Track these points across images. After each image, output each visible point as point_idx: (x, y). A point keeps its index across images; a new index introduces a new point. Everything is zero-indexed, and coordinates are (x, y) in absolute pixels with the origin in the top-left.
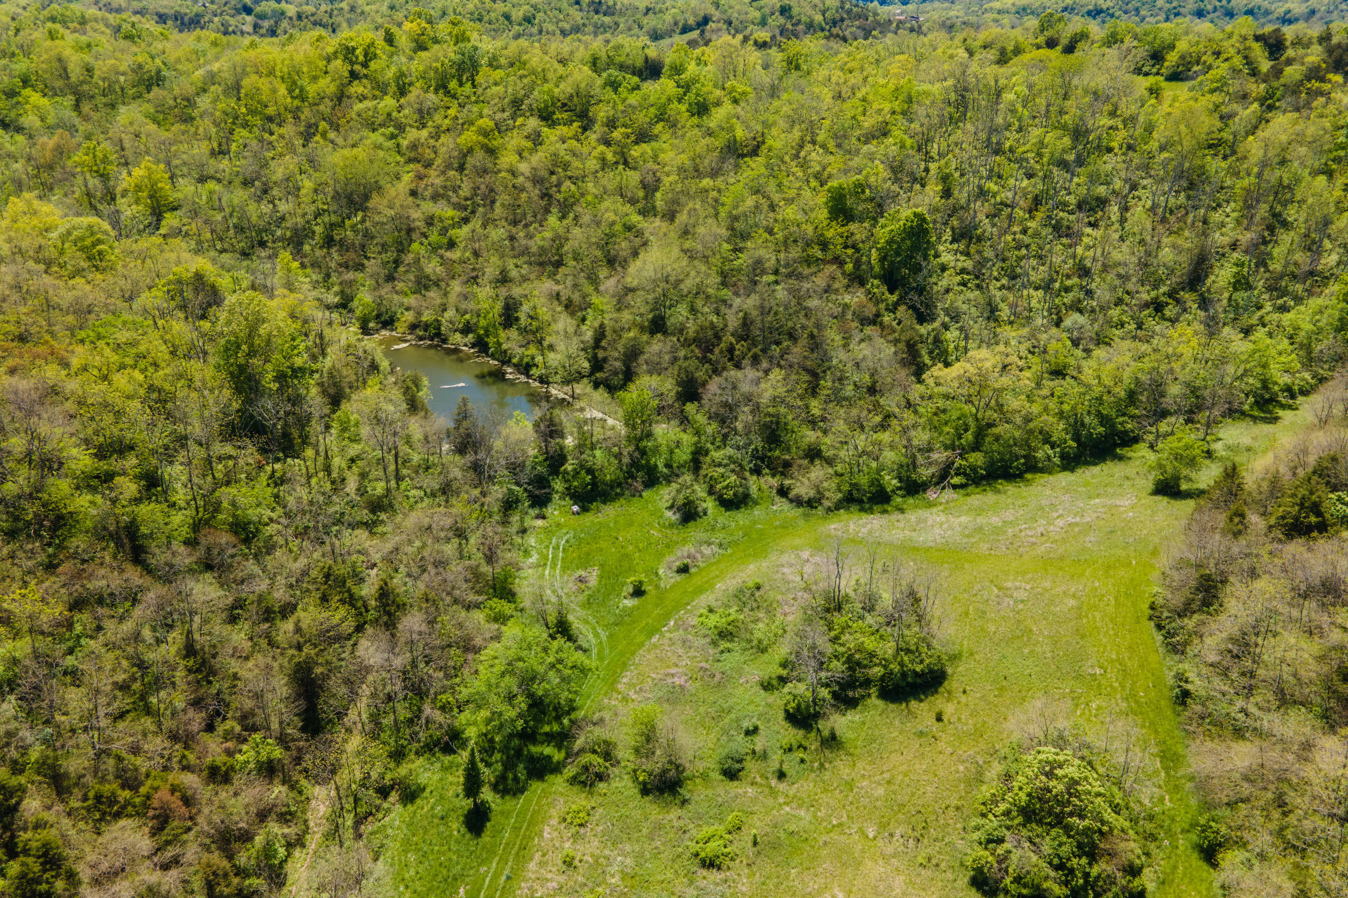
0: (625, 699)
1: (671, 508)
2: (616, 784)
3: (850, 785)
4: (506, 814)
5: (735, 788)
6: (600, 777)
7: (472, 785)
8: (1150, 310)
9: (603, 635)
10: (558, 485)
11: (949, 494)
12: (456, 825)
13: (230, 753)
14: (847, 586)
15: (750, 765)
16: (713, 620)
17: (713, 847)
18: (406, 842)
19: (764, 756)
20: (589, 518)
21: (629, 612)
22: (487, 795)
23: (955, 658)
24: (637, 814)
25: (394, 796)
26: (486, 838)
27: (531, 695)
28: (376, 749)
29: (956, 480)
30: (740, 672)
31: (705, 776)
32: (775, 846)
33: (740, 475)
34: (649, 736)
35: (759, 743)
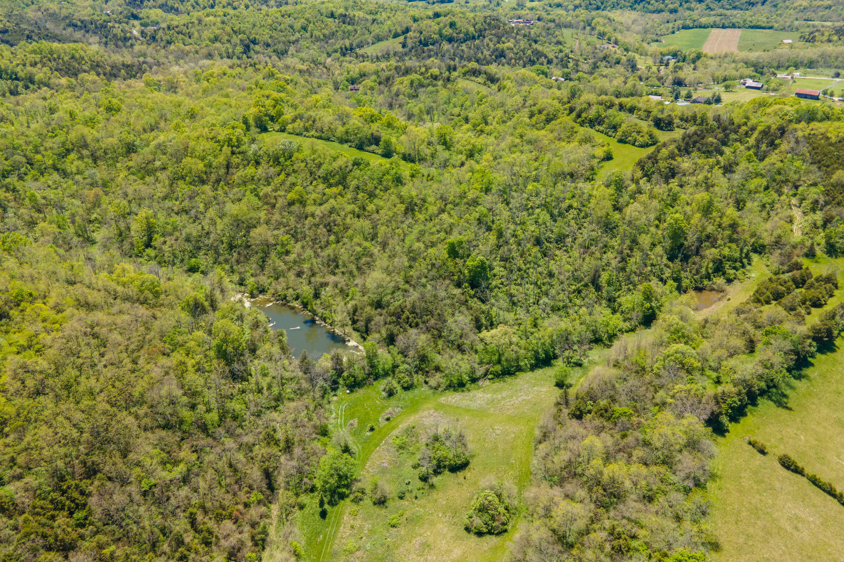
0: (368, 472)
1: (384, 390)
2: (366, 502)
3: (436, 501)
4: (332, 512)
5: (402, 502)
6: (361, 500)
7: (322, 504)
8: (576, 294)
9: (360, 447)
10: (341, 381)
11: (487, 382)
12: (317, 517)
13: (248, 498)
14: (441, 431)
15: (407, 495)
16: (398, 442)
17: (394, 521)
18: (303, 522)
19: (411, 491)
20: (354, 396)
21: (369, 438)
22: (326, 506)
23: (472, 456)
24: (372, 511)
25: (296, 508)
26: (327, 520)
27: (338, 475)
28: (290, 493)
29: (490, 376)
30: (406, 461)
31: (393, 499)
32: (412, 520)
33: (410, 375)
34: (376, 487)
35: (410, 487)
